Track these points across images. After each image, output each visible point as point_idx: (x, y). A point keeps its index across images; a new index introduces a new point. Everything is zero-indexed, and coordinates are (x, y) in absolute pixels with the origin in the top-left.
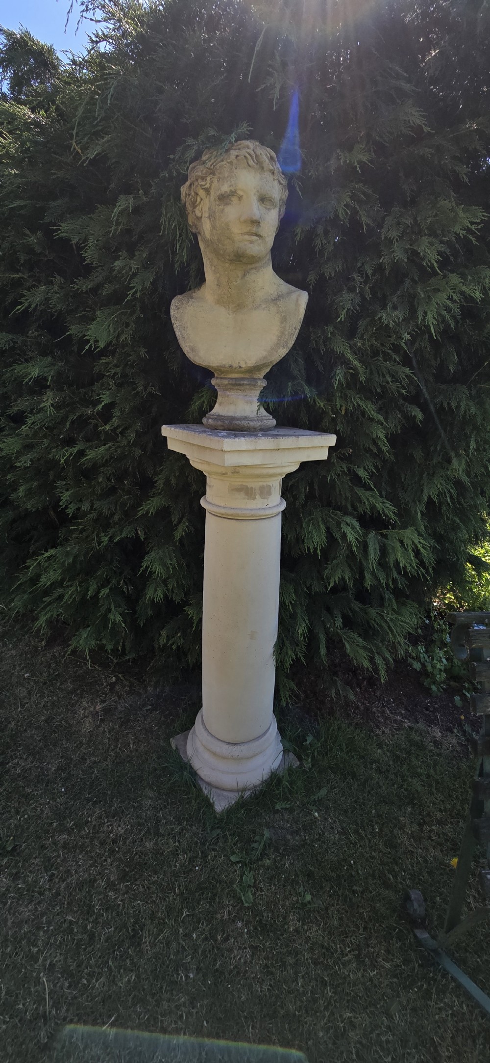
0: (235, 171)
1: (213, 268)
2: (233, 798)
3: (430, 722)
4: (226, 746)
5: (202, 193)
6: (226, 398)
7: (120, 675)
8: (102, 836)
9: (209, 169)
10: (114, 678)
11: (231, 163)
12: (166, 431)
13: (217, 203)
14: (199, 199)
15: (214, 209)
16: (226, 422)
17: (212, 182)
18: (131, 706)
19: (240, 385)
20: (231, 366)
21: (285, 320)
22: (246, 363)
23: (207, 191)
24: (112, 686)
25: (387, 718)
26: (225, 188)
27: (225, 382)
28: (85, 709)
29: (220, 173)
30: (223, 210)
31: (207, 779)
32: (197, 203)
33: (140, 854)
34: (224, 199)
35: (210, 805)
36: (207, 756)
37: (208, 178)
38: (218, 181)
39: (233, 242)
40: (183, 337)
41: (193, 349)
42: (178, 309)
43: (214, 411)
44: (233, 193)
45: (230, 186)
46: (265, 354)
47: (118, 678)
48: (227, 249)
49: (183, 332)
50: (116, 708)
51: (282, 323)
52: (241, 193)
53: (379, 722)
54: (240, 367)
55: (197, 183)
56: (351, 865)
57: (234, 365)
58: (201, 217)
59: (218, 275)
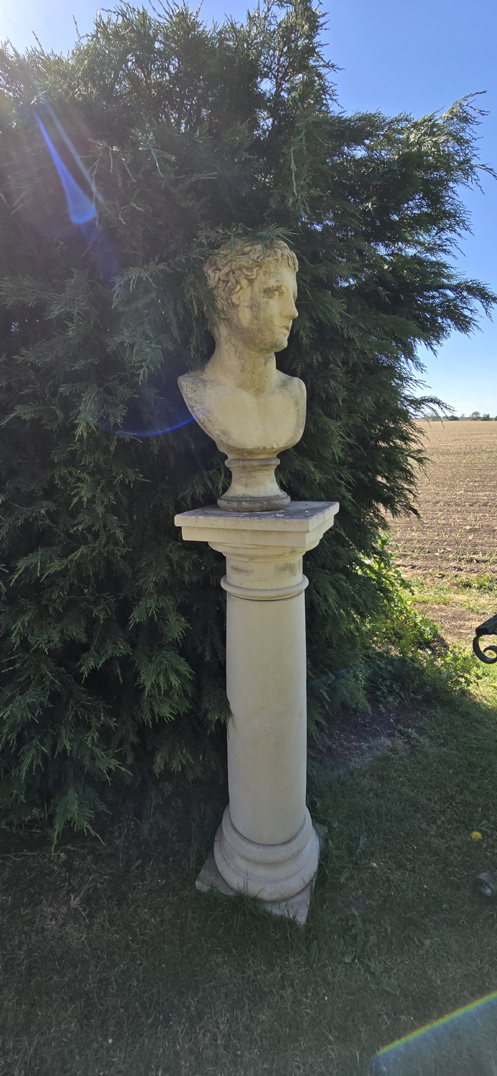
0: (280, 268)
1: (238, 354)
2: (306, 897)
3: (375, 734)
4: (283, 848)
5: (244, 283)
6: (253, 479)
7: (69, 847)
8: (210, 1053)
9: (256, 261)
10: (62, 855)
11: (277, 260)
12: (179, 520)
13: (262, 295)
14: (238, 287)
15: (258, 300)
16: (265, 503)
17: (258, 274)
18: (111, 874)
19: (266, 465)
20: (265, 448)
21: (297, 404)
22: (278, 444)
23: (251, 282)
24: (67, 865)
25: (348, 749)
26: (272, 283)
27: (255, 463)
28: (54, 916)
29: (266, 268)
30: (267, 303)
31: (274, 897)
32: (235, 291)
33: (264, 1035)
34: (269, 292)
35: (292, 923)
36: (261, 872)
37: (255, 270)
38: (264, 275)
39: (274, 333)
40: (210, 421)
41: (224, 433)
42: (195, 391)
43: (230, 493)
44: (278, 288)
45: (277, 281)
46: (291, 435)
47: (68, 852)
48: (265, 339)
49: (208, 415)
50: (95, 889)
51: (296, 406)
52: (284, 290)
53: (346, 755)
54: (273, 448)
55: (240, 272)
56: (426, 890)
57: (268, 447)
58: (238, 305)
59: (243, 361)
